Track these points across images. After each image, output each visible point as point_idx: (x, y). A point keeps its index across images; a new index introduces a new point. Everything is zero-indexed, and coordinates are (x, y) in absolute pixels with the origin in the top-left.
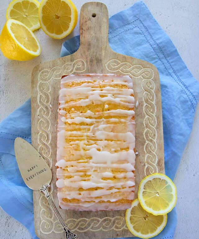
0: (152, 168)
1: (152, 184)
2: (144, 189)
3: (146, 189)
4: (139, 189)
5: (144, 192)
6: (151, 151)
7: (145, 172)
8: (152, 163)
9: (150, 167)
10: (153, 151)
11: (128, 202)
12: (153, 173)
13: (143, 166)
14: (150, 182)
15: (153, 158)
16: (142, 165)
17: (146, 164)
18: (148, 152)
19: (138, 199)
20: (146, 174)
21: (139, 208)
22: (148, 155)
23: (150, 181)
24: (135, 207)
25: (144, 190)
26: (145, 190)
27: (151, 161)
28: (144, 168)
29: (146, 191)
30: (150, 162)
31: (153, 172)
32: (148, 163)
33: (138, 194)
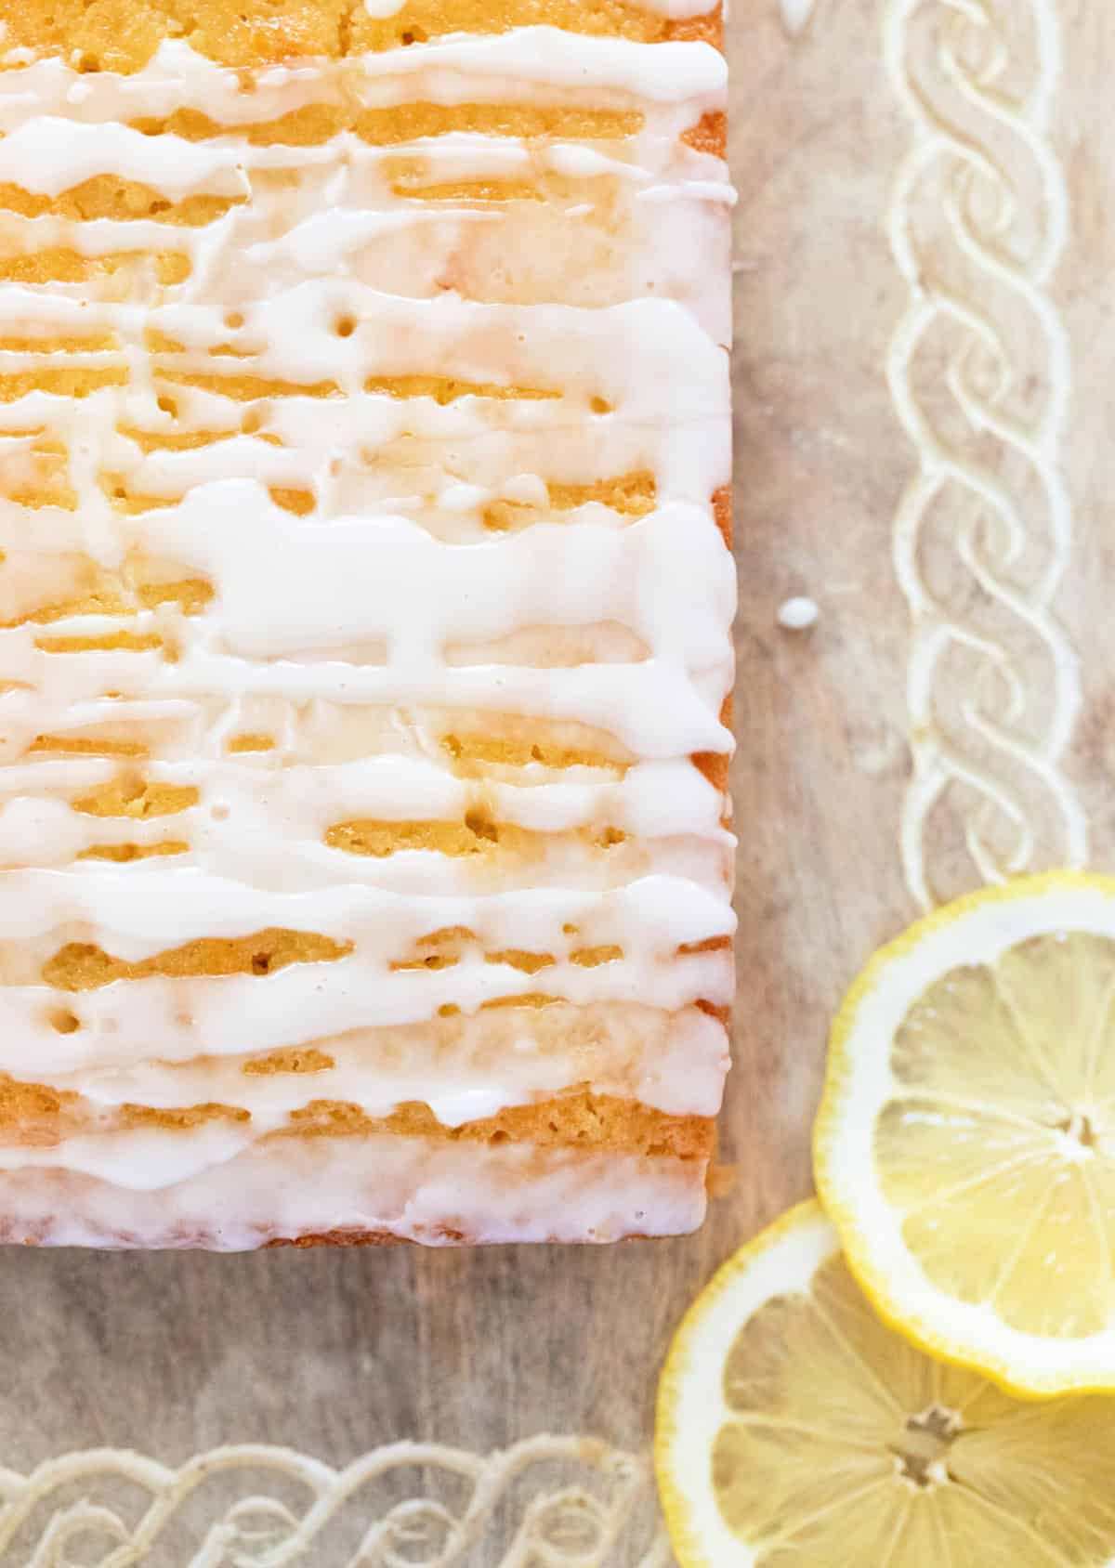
0: (997, 810)
1: (1005, 1011)
2: (901, 1070)
3: (920, 1079)
4: (832, 1072)
5: (892, 1111)
6: (990, 585)
7: (913, 862)
8: (999, 742)
9: (981, 798)
10: (1009, 582)
11: (654, 1150)
12: (1022, 874)
13: (883, 777)
14: (972, 989)
15: (1010, 674)
16: (875, 759)
17: (924, 755)
18: (942, 602)
19: (820, 1208)
20: (928, 878)
21: (839, 1316)
22: (953, 645)
23: (977, 974)
24: (776, 1303)
25: (894, 1090)
26: (902, 1092)
27: (982, 712)
28: (899, 800)
29: (915, 1104)
30: (985, 729)
31: (1017, 864)
32: (952, 742)
33: (820, 1144)
